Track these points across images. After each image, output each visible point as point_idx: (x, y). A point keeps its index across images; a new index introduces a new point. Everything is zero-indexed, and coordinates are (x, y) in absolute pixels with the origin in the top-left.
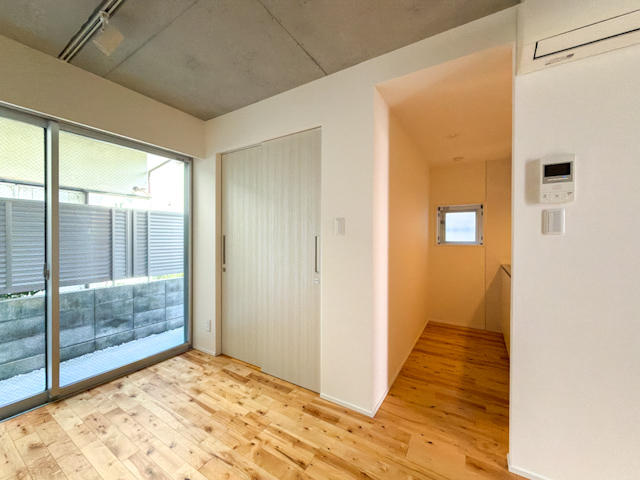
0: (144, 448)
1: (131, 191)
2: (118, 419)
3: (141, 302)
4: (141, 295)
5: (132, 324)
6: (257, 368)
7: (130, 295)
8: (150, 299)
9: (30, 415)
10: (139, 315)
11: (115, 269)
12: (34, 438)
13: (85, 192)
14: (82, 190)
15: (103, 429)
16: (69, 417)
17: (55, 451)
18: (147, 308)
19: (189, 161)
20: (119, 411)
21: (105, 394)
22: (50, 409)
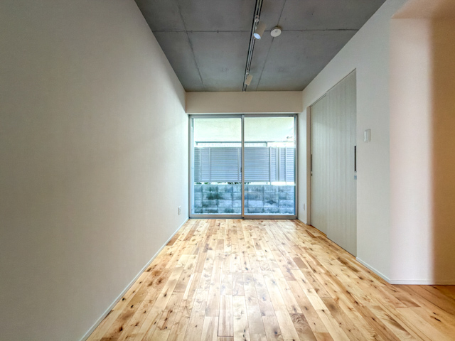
0: (259, 238)
1: (286, 139)
2: (257, 229)
3: (282, 195)
4: (282, 191)
5: (278, 205)
6: (325, 235)
7: (277, 190)
8: (286, 194)
9: (237, 220)
10: (281, 201)
11: (271, 177)
12: (235, 225)
13: (266, 142)
14: (265, 142)
15: (251, 230)
16: (245, 224)
17: (238, 229)
18: (285, 198)
19: (296, 116)
20: (258, 227)
21: (257, 222)
22: (241, 220)
